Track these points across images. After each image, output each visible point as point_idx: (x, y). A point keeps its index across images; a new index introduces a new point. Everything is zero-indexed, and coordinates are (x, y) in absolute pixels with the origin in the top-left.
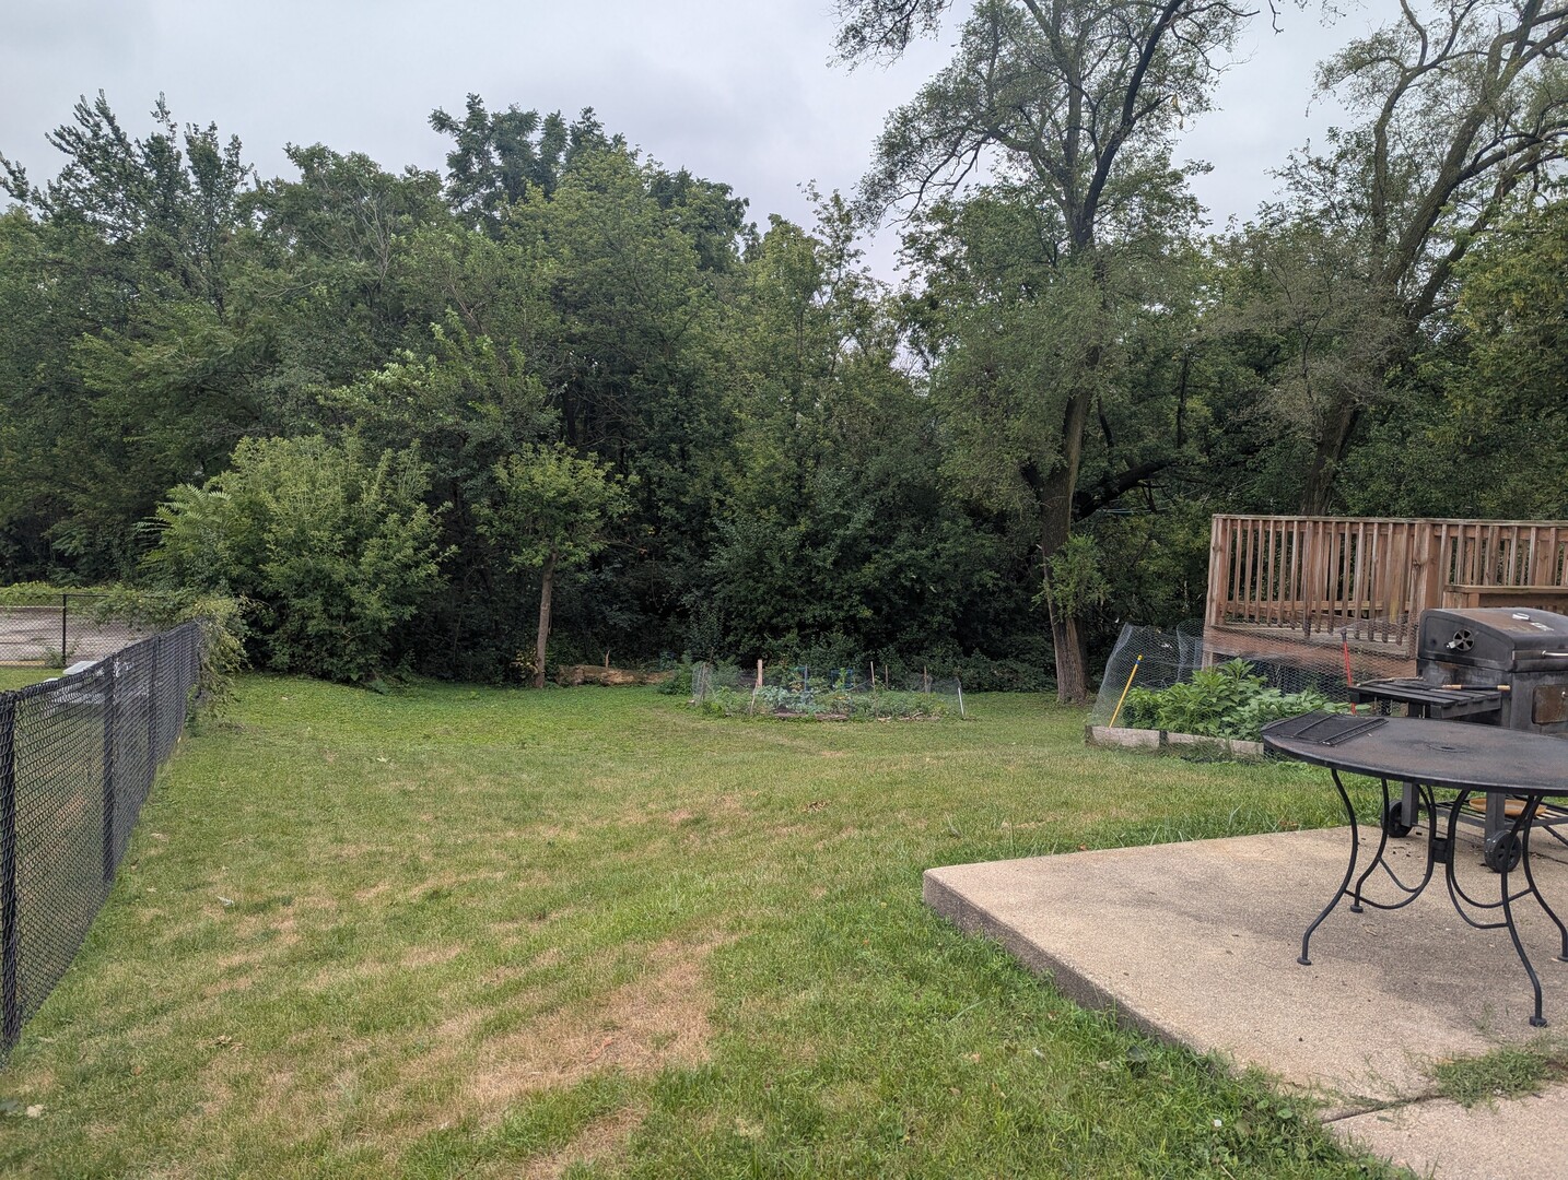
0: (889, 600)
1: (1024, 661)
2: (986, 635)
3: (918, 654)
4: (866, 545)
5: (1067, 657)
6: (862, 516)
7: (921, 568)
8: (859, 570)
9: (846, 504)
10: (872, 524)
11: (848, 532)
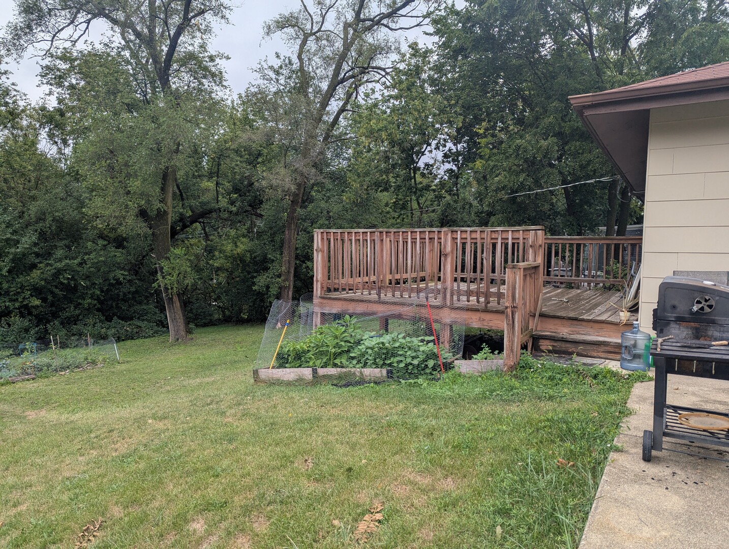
0: (52, 292)
1: (143, 320)
2: (118, 308)
3: (75, 324)
4: (32, 259)
5: (175, 316)
6: (27, 240)
7: (74, 271)
8: (29, 275)
9: (15, 232)
10: (35, 244)
11: (18, 250)
